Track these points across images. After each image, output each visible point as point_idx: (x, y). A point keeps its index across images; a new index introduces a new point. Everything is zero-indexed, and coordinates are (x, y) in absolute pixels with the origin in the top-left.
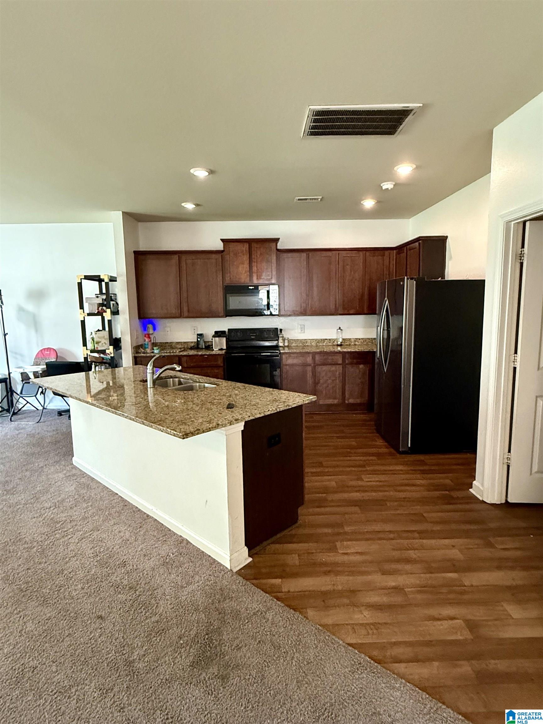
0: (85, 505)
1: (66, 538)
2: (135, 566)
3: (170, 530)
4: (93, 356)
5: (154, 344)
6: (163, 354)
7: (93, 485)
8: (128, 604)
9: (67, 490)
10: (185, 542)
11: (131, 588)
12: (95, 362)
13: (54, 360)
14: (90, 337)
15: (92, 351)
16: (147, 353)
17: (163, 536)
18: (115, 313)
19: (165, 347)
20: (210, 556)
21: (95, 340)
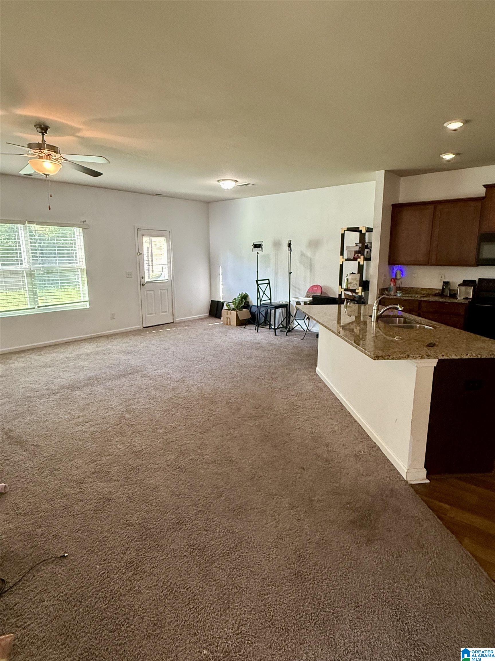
0: (315, 400)
1: (297, 417)
2: (334, 449)
3: (368, 436)
4: (348, 295)
5: (399, 289)
6: (404, 298)
7: (325, 390)
8: (322, 469)
9: (307, 388)
10: (377, 448)
11: (326, 461)
12: (347, 299)
13: (319, 294)
14: (346, 278)
15: (345, 290)
16: (390, 295)
17: (361, 438)
18: (368, 259)
19: (410, 291)
20: (392, 465)
21: (349, 281)
